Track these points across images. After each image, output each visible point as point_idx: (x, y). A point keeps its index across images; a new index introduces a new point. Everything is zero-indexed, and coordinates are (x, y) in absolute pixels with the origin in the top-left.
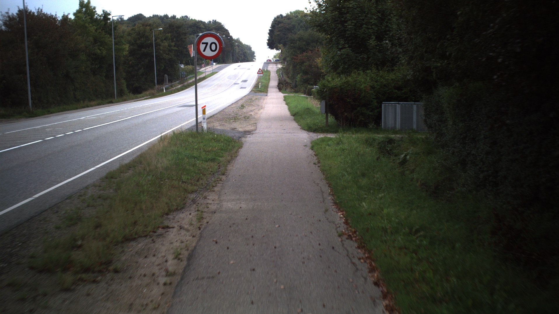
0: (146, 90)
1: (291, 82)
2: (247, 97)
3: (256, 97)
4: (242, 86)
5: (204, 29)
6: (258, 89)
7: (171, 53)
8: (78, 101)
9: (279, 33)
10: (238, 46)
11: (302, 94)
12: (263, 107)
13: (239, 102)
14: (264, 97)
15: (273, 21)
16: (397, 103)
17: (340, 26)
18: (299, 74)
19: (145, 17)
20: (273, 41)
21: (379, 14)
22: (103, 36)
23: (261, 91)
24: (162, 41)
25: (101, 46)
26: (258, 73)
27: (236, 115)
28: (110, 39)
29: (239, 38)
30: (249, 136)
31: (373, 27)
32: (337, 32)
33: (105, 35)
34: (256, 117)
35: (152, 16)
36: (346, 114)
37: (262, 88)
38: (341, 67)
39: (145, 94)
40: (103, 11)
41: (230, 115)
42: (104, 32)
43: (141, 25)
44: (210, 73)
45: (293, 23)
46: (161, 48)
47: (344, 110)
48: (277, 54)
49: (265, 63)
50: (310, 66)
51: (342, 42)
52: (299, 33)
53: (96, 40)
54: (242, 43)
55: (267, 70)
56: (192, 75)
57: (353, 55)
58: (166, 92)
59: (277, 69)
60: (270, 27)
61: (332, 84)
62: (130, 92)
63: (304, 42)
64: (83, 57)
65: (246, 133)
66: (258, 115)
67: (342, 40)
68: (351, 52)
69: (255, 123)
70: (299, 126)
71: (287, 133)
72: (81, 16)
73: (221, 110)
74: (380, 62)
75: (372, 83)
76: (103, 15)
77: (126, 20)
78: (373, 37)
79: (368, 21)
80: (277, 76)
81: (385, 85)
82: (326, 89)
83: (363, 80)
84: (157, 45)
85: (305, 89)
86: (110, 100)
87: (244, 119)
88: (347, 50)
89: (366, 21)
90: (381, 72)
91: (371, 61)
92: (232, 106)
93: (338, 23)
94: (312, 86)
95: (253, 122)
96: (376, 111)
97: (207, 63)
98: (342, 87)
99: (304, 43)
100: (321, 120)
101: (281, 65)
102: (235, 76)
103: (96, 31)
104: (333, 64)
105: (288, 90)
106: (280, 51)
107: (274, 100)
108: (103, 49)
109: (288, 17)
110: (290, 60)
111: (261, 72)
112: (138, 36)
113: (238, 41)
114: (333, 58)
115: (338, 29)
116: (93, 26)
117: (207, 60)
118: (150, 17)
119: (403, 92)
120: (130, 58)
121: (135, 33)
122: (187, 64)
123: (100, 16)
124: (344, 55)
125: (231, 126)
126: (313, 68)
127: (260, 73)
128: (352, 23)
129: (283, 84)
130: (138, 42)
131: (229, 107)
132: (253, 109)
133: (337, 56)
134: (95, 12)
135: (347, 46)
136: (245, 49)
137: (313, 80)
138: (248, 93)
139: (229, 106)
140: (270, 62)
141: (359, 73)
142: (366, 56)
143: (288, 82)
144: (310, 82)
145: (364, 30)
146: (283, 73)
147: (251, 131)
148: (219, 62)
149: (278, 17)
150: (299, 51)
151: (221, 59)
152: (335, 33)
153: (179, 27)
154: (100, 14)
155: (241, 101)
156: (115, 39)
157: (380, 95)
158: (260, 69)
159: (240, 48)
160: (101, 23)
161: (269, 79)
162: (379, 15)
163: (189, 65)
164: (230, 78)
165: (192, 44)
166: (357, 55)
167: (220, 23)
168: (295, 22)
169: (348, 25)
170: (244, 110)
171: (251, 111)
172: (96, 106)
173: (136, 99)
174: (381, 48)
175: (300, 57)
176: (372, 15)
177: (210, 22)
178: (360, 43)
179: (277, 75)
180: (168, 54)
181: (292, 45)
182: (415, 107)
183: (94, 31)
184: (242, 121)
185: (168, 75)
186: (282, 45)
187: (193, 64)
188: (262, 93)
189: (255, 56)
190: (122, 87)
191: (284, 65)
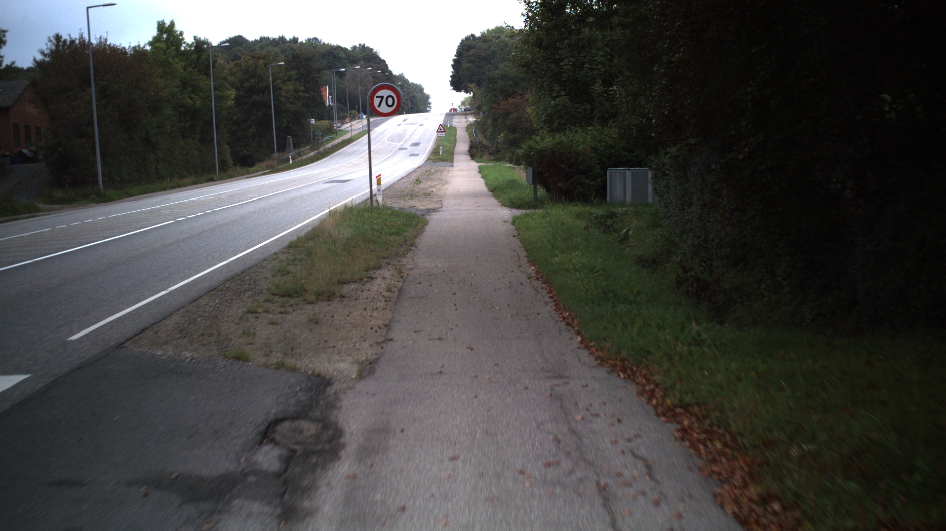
0: (261, 160)
1: (490, 145)
2: (423, 168)
3: (437, 168)
4: (412, 153)
5: (345, 59)
6: (438, 157)
7: (298, 102)
8: (162, 178)
9: (469, 65)
10: (401, 87)
11: (507, 162)
12: (448, 181)
13: (411, 175)
14: (448, 168)
15: (459, 45)
16: (627, 168)
17: (553, 66)
18: (502, 132)
19: (247, 41)
20: (460, 78)
21: (606, 49)
22: (196, 77)
23: (443, 160)
24: (284, 82)
25: (193, 93)
26: (437, 132)
27: (411, 192)
28: (207, 82)
29: (402, 73)
31: (599, 66)
32: (550, 74)
33: (199, 75)
34: (439, 193)
35: (259, 39)
36: (559, 184)
37: (444, 155)
38: (556, 123)
39: (260, 167)
40: (195, 38)
42: (198, 71)
43: (250, 58)
44: (358, 131)
45: (492, 48)
46: (283, 93)
47: (556, 179)
48: (467, 100)
49: (447, 115)
50: (519, 119)
51: (556, 88)
52: (501, 66)
53: (185, 84)
54: (409, 82)
55: (451, 126)
56: (329, 135)
57: (571, 106)
58: (293, 162)
59: (467, 124)
60: (455, 56)
61: (542, 146)
62: (237, 165)
63: (509, 81)
64: (168, 110)
65: (429, 210)
66: (443, 192)
67: (556, 85)
68: (569, 101)
69: (439, 201)
70: (500, 202)
71: (483, 210)
72: (161, 46)
74: (608, 115)
75: (593, 143)
76: (195, 44)
78: (598, 80)
79: (592, 58)
80: (468, 136)
81: (611, 146)
82: (533, 152)
83: (581, 140)
84: (276, 88)
85: (512, 156)
86: (209, 176)
87: (423, 196)
88: (564, 99)
89: (590, 58)
90: (606, 128)
92: (403, 181)
93: (551, 62)
95: (436, 199)
96: (599, 180)
97: (352, 116)
98: (554, 149)
99: (510, 83)
100: (527, 193)
101: (474, 117)
102: (400, 137)
103: (185, 70)
104: (546, 118)
105: (486, 157)
106: (472, 93)
107: (462, 173)
108: (196, 98)
109: (484, 38)
110: (487, 111)
111: (442, 129)
112: (246, 76)
113: (401, 78)
114: (545, 110)
115: (550, 70)
116: (180, 62)
117: (352, 111)
118: (255, 40)
119: (634, 154)
120: (235, 111)
121: (240, 71)
122: (319, 118)
123: (190, 46)
124: (559, 106)
125: (409, 204)
126: (523, 122)
127: (441, 131)
128: (569, 61)
129: (477, 149)
130: (246, 84)
132: (434, 184)
133: (551, 107)
134: (183, 39)
135: (563, 93)
136: (413, 92)
138: (423, 162)
139: (399, 181)
140: (455, 112)
141: (576, 131)
142: (589, 107)
143: (486, 144)
144: (519, 144)
145: (587, 72)
146: (477, 131)
147: (436, 209)
149: (467, 39)
150: (501, 96)
152: (547, 76)
153: (308, 59)
154: (190, 43)
155: (414, 174)
156: (214, 81)
157: (605, 159)
158: (440, 124)
159: (405, 89)
160: (192, 57)
161: (455, 141)
162: (608, 50)
163: (324, 119)
164: (391, 139)
165: (327, 86)
166: (577, 105)
167: (372, 50)
168: (495, 47)
169: (565, 65)
170: (422, 186)
171: (432, 187)
172: (190, 185)
173: (247, 174)
174: (610, 96)
175: (504, 105)
176: (598, 49)
177: (355, 47)
178: (581, 88)
179: (467, 133)
180: (294, 104)
181: (490, 86)
183: (182, 71)
184: (421, 199)
185: (292, 137)
186: (474, 84)
187: (331, 118)
188: (445, 163)
189: (430, 103)
190: (225, 155)
191: (478, 117)
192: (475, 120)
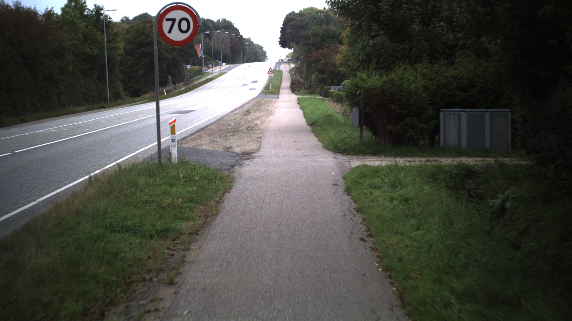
0: (146, 92)
1: (305, 83)
2: (256, 100)
3: (266, 100)
4: (252, 88)
5: (213, 28)
6: (269, 91)
7: (174, 52)
8: (64, 106)
9: (291, 31)
10: (249, 46)
11: (317, 95)
12: (273, 112)
13: (244, 106)
14: (274, 99)
15: (285, 18)
16: (462, 110)
18: (314, 73)
19: (151, 16)
20: (285, 39)
22: (94, 33)
23: (272, 93)
25: (92, 45)
26: (268, 73)
27: (237, 126)
28: (103, 36)
29: (249, 37)
30: (247, 162)
31: (417, 7)
32: (368, 14)
33: (96, 32)
34: (262, 127)
36: (389, 128)
37: (273, 89)
38: (375, 61)
39: (144, 97)
40: (95, 5)
41: (229, 125)
42: (96, 29)
43: (141, 22)
44: (218, 73)
45: (306, 20)
47: (386, 122)
48: (290, 54)
49: (277, 63)
50: (326, 64)
51: (375, 27)
52: (313, 28)
53: (86, 38)
54: (253, 43)
55: (279, 70)
56: (199, 76)
57: (390, 45)
58: (167, 95)
59: (290, 68)
60: (282, 25)
62: (128, 96)
63: (319, 38)
64: (69, 56)
65: (244, 156)
66: (266, 125)
67: (375, 24)
68: (388, 40)
69: (259, 138)
70: (320, 142)
71: (304, 156)
72: (69, 10)
73: (219, 118)
75: (424, 81)
76: (95, 10)
77: (131, 20)
80: (290, 77)
81: (443, 85)
82: (359, 91)
83: (411, 78)
85: (321, 90)
86: (102, 104)
87: (246, 131)
88: (383, 38)
90: (436, 66)
91: (415, 52)
92: (235, 112)
94: (329, 87)
95: (257, 136)
96: (432, 123)
97: (216, 63)
98: (384, 88)
101: (294, 64)
102: (245, 77)
103: (86, 27)
104: (364, 57)
105: (302, 91)
106: (293, 49)
108: (94, 48)
109: (301, 14)
110: (303, 59)
112: (138, 34)
113: (248, 40)
114: (363, 49)
115: (369, 11)
116: (83, 22)
117: (216, 61)
119: (469, 94)
120: (128, 58)
121: (134, 31)
122: (194, 64)
123: (92, 11)
124: (378, 45)
125: (226, 143)
126: (329, 66)
127: (271, 72)
129: (296, 85)
130: (137, 40)
131: (231, 113)
132: (260, 115)
133: (369, 46)
134: (86, 6)
135: (382, 33)
136: (256, 49)
137: (330, 79)
138: (257, 95)
139: (232, 111)
140: (282, 61)
141: (405, 68)
142: (407, 46)
143: (302, 82)
144: (326, 82)
145: (405, 12)
146: (296, 73)
147: (253, 153)
148: (229, 61)
149: (290, 14)
150: (313, 48)
151: (230, 59)
152: (365, 16)
154: (92, 9)
155: (248, 105)
156: (108, 36)
157: (436, 99)
158: (271, 68)
159: (251, 47)
160: (93, 19)
161: (282, 79)
163: (197, 65)
164: (239, 79)
165: (200, 44)
166: (395, 45)
167: (230, 22)
168: (308, 19)
170: (249, 118)
171: (258, 118)
172: (83, 112)
173: (133, 103)
174: (428, 35)
175: (315, 54)
177: (219, 20)
178: (399, 28)
179: (289, 75)
180: (170, 53)
181: (305, 42)
182: (487, 115)
183: (83, 28)
185: (172, 77)
186: (294, 43)
187: (201, 65)
188: (273, 95)
189: (267, 56)
190: (118, 89)
191: (297, 64)
192: (294, 66)
